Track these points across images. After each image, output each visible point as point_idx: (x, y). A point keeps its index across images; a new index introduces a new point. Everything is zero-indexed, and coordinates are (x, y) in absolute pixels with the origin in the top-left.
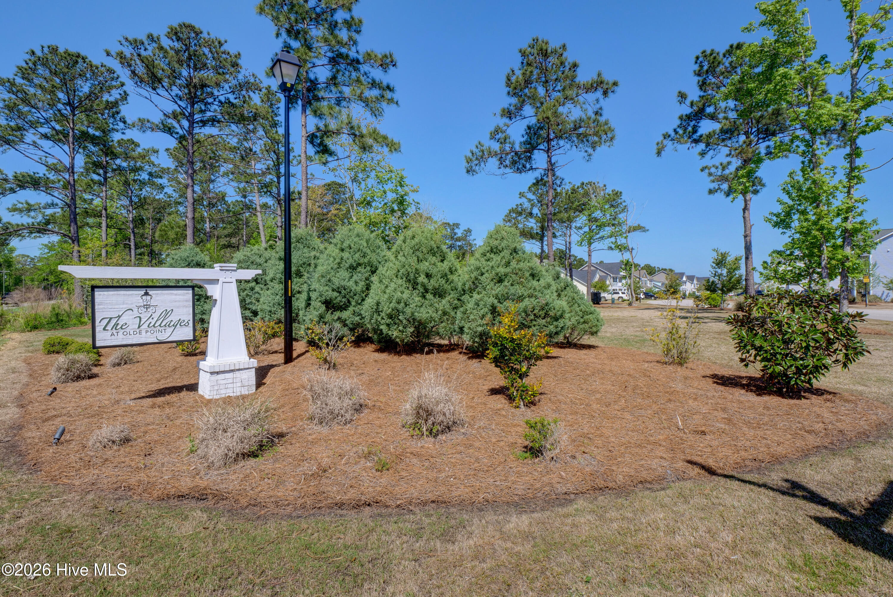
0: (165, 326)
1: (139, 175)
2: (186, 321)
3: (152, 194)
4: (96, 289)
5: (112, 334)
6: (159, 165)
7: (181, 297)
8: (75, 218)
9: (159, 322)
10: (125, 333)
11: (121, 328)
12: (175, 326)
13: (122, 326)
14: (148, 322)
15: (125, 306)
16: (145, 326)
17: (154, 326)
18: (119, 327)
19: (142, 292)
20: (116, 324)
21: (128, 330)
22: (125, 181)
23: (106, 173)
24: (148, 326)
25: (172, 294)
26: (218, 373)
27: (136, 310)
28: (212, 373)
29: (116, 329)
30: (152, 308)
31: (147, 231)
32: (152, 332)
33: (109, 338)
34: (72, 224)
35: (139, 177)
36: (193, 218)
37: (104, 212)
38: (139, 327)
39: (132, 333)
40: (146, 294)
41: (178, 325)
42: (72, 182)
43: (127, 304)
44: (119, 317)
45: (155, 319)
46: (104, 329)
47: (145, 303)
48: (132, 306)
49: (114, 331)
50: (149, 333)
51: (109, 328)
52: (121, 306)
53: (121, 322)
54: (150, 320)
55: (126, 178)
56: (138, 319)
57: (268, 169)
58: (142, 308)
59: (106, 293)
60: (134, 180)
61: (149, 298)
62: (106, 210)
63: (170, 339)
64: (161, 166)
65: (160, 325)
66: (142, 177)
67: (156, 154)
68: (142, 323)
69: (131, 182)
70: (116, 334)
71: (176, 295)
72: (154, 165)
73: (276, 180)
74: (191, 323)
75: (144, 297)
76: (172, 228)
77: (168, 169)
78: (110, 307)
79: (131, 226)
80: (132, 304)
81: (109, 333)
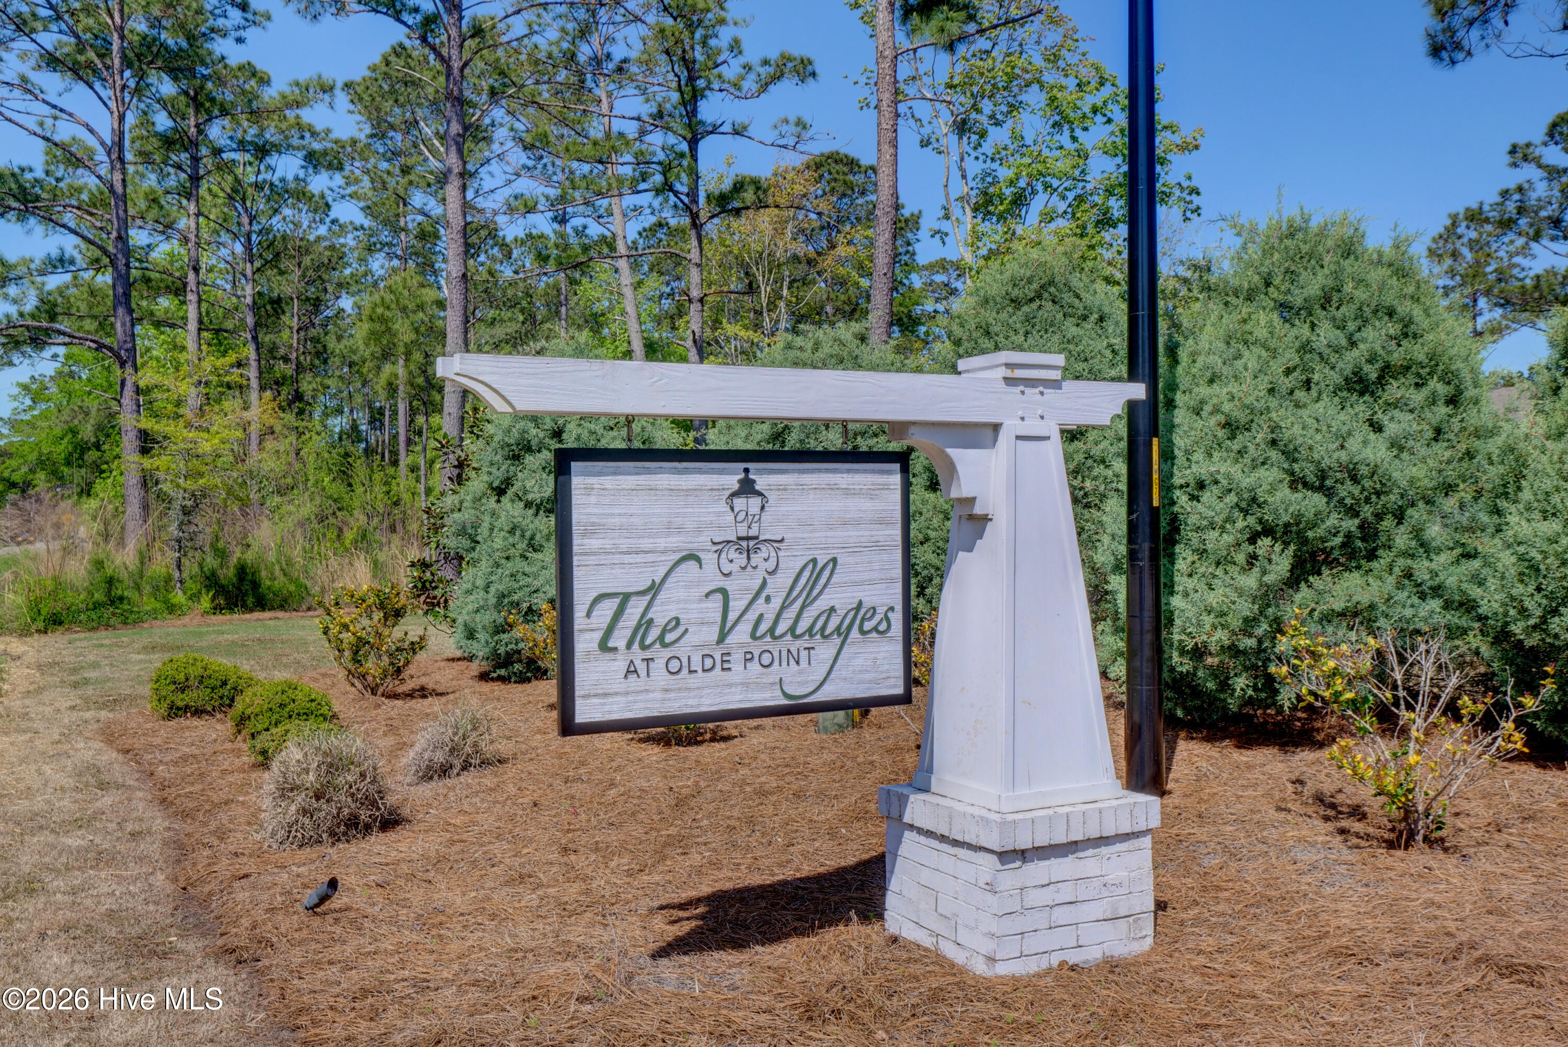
0: (810, 631)
1: (269, 167)
2: (881, 611)
3: (297, 225)
4: (575, 466)
5: (631, 671)
6: (328, 131)
7: (866, 504)
8: (127, 295)
9: (791, 613)
10: (674, 666)
11: (661, 638)
12: (843, 633)
13: (664, 631)
14: (752, 616)
15: (674, 541)
16: (741, 635)
17: (772, 630)
18: (654, 634)
19: (730, 478)
20: (645, 624)
21: (681, 650)
22: (234, 190)
23: (196, 160)
24: (753, 636)
25: (833, 488)
26: (1023, 855)
27: (709, 558)
28: (1005, 856)
29: (644, 647)
30: (765, 551)
31: (285, 334)
32: (766, 659)
33: (618, 683)
34: (121, 311)
35: (268, 176)
36: (464, 275)
37: (191, 276)
38: (721, 639)
39: (696, 664)
40: (747, 488)
41: (855, 633)
42: (119, 188)
43: (680, 530)
44: (654, 589)
45: (776, 603)
46: (604, 646)
47: (743, 532)
48: (701, 542)
49: (637, 655)
50: (754, 666)
51: (619, 640)
52: (662, 543)
53: (661, 614)
54: (760, 606)
55: (237, 180)
56: (716, 603)
57: (660, 115)
58: (733, 555)
59: (609, 482)
60: (258, 186)
61: (755, 502)
62: (196, 270)
63: (827, 694)
64: (333, 136)
65: (792, 629)
66: (279, 174)
67: (327, 97)
68: (732, 616)
69: (250, 191)
70: (641, 667)
71: (847, 492)
72: (314, 134)
73: (684, 147)
74: (897, 619)
75: (739, 503)
76: (404, 310)
77: (354, 142)
78: (624, 544)
79: (250, 320)
80: (699, 531)
81: (621, 665)
